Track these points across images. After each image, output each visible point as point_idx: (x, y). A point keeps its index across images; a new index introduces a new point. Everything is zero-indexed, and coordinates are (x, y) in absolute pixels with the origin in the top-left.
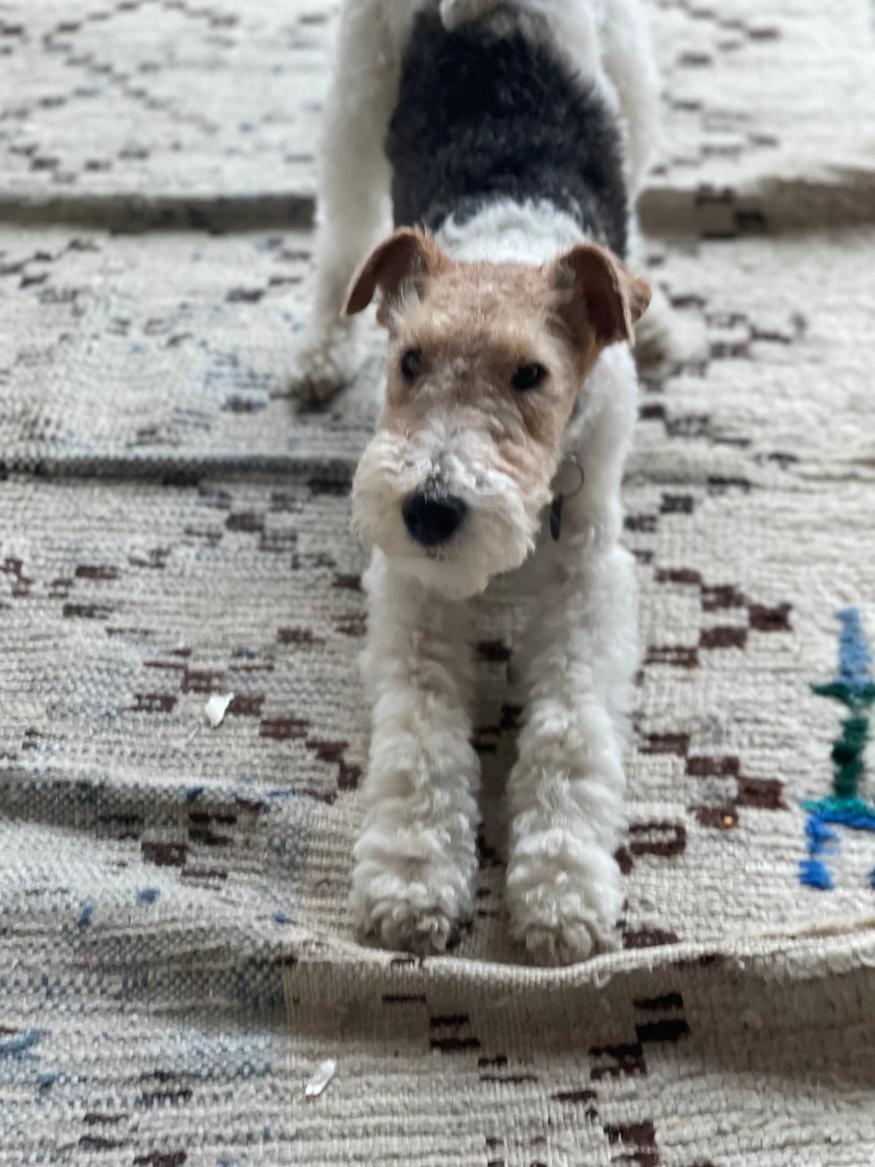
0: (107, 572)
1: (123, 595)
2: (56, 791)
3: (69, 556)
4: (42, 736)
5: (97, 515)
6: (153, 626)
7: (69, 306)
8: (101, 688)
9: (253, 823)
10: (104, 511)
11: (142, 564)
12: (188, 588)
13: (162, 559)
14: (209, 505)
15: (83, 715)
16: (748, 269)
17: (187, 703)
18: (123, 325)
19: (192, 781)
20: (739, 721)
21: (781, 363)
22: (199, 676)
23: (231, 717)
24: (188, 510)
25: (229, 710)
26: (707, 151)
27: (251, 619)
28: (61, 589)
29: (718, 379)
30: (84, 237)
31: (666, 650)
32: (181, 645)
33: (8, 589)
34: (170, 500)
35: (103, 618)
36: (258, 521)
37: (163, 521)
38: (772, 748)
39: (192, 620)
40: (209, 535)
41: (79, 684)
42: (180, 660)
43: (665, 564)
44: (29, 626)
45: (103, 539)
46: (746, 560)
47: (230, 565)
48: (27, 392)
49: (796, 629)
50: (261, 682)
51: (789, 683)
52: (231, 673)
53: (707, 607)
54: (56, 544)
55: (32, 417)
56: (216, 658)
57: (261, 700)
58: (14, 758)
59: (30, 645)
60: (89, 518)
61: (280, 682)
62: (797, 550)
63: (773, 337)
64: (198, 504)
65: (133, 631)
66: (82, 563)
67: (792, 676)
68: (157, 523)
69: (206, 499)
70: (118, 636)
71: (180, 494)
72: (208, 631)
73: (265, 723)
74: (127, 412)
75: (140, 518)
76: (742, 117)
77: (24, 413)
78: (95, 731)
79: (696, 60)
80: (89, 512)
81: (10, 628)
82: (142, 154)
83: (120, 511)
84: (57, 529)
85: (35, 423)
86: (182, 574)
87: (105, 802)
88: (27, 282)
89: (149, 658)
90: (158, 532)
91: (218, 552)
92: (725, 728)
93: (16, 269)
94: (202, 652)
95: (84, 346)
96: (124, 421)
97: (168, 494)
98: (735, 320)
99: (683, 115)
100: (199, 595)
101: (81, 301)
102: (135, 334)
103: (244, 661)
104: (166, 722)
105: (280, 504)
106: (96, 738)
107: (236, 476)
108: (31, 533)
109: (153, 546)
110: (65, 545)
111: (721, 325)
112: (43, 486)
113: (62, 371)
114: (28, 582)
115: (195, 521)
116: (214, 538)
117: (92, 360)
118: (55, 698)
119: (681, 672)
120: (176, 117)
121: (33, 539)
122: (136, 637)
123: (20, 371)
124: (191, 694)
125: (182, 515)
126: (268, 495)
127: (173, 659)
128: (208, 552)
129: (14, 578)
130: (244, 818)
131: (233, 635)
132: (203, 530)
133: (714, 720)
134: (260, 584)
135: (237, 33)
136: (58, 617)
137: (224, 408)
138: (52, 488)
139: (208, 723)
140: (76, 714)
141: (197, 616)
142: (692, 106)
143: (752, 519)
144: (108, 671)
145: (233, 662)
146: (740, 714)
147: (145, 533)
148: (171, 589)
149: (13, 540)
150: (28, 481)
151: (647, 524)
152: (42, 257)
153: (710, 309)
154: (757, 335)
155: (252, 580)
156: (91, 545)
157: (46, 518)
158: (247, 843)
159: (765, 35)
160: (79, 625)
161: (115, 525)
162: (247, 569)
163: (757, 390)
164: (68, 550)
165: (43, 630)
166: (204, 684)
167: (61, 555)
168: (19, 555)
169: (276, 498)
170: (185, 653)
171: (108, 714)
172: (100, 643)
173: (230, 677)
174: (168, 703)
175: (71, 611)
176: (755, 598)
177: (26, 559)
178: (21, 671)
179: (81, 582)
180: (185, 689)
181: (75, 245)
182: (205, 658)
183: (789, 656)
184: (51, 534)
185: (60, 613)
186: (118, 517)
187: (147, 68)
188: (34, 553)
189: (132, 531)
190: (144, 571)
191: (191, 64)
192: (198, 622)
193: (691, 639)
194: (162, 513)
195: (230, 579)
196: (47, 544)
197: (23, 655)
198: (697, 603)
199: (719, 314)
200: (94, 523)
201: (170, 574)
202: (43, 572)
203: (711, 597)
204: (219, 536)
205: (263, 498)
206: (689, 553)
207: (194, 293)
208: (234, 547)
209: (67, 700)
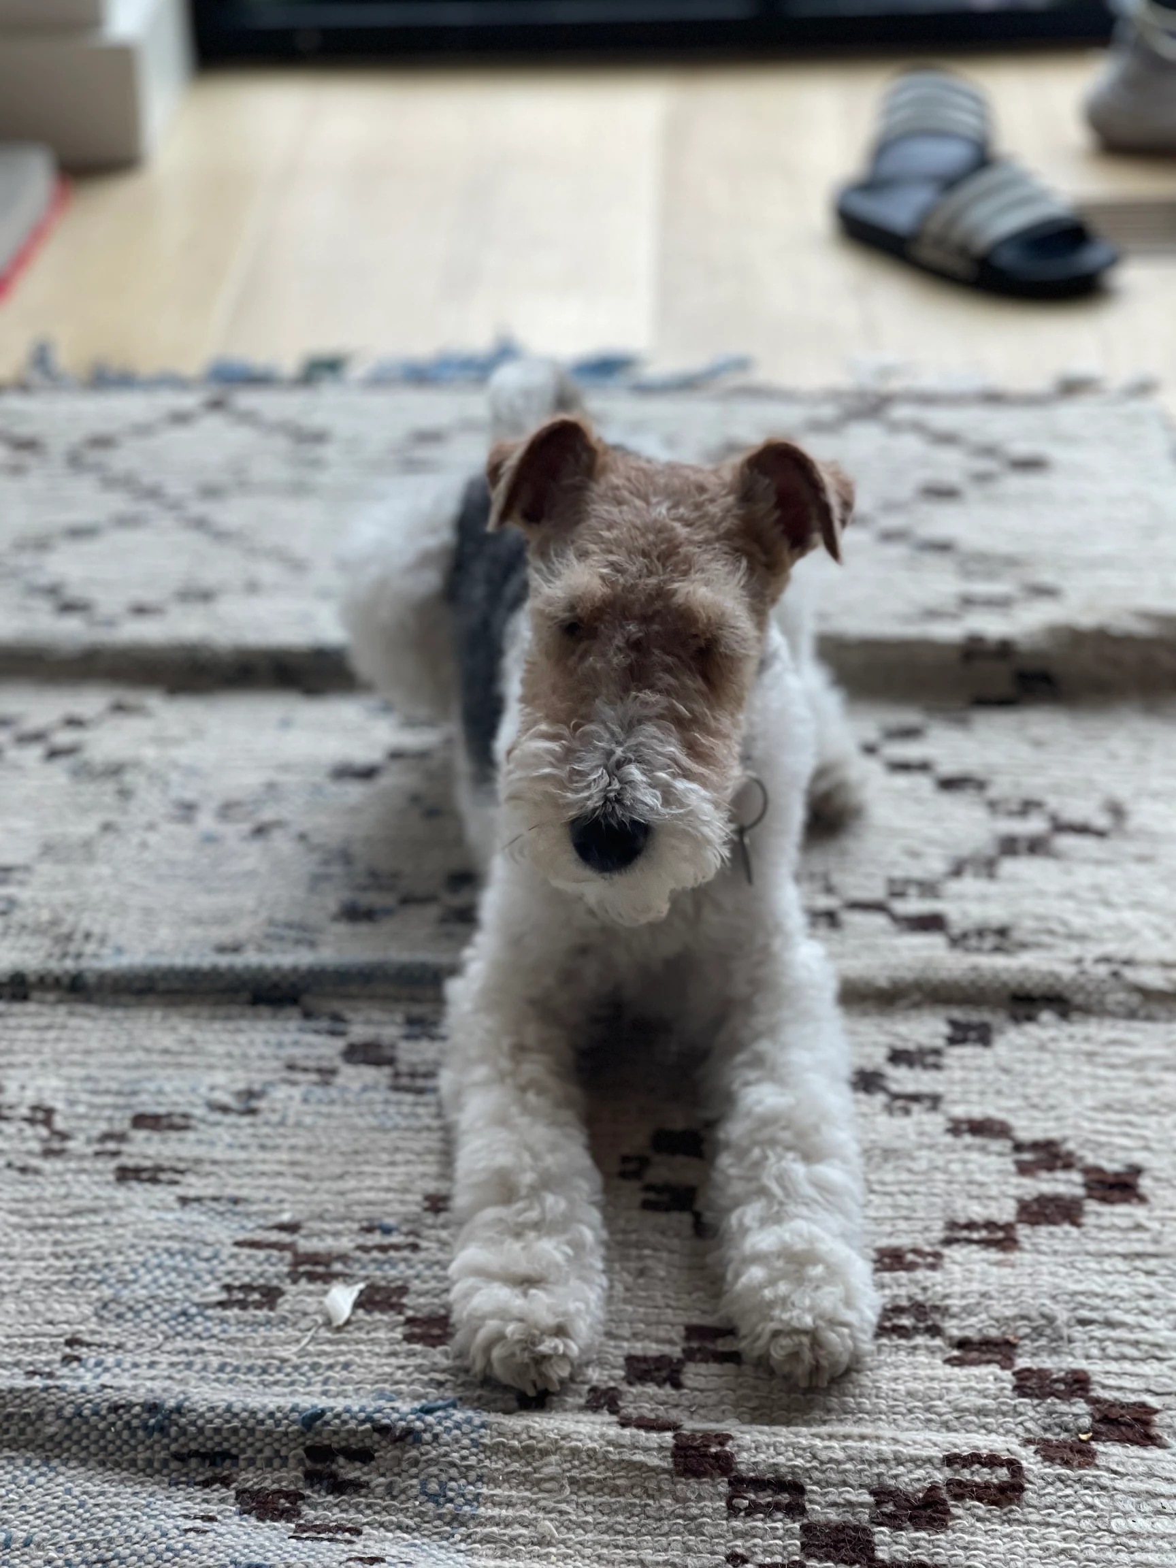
0: (178, 1121)
1: (200, 1151)
2: (112, 1417)
3: (121, 1101)
4: (89, 1345)
5: (159, 1046)
6: (244, 1193)
7: (110, 786)
8: (173, 1276)
9: (399, 1461)
10: (168, 1041)
11: (225, 1109)
12: (293, 1141)
13: (255, 1104)
14: (317, 1032)
15: (147, 1315)
16: (1038, 744)
17: (296, 1295)
18: (187, 810)
19: (309, 1401)
20: (1083, 1322)
21: (1099, 862)
22: (313, 1258)
23: (360, 1313)
24: (287, 1038)
25: (358, 1305)
26: (968, 602)
27: (385, 1182)
28: (111, 1146)
29: (1014, 879)
30: (130, 696)
31: (971, 1226)
32: (286, 1217)
33: (36, 1146)
34: (262, 1025)
35: (174, 1183)
36: (387, 1053)
37: (253, 1052)
38: (1133, 1360)
39: (301, 1183)
40: (320, 1071)
41: (142, 1271)
42: (285, 1237)
43: (959, 1111)
44: (66, 1197)
45: (169, 1078)
46: (1071, 1106)
47: (351, 1110)
48: (58, 896)
49: (1152, 1199)
50: (402, 1266)
51: (1150, 1273)
52: (358, 1254)
53: (1024, 1169)
54: (103, 1085)
55: (64, 929)
56: (336, 1234)
57: (403, 1290)
58: (50, 1375)
59: (70, 1221)
60: (147, 1050)
61: (430, 1265)
62: (1143, 1095)
63: (1082, 829)
64: (301, 1030)
65: (215, 1199)
66: (141, 1110)
67: (1152, 1264)
68: (245, 1056)
69: (312, 1024)
70: (195, 1205)
71: (274, 1017)
72: (324, 1198)
73: (410, 1321)
74: (198, 921)
75: (220, 1049)
76: (1011, 562)
77: (55, 922)
78: (167, 1338)
79: (941, 493)
80: (147, 1043)
81: (40, 1199)
82: (206, 596)
83: (191, 1041)
84: (105, 1066)
85: (69, 937)
86: (282, 1123)
87: (183, 1431)
88: (53, 754)
89: (241, 1236)
90: (246, 1068)
91: (333, 1093)
92: (1065, 1332)
93: (37, 737)
94: (316, 1225)
95: (135, 840)
96: (196, 932)
97: (258, 1017)
98: (1028, 807)
99: (930, 559)
100: (309, 1149)
101: (129, 778)
102: (206, 821)
103: (377, 1238)
104: (268, 1322)
105: (417, 1030)
106: (168, 1347)
107: (353, 989)
108: (65, 1071)
109: (241, 1086)
110: (114, 1086)
111: (1011, 814)
112: (81, 1008)
113: (105, 870)
114: (64, 1136)
115: (297, 1052)
116: (326, 1074)
117: (148, 856)
118: (107, 1292)
119: (994, 1255)
120: (252, 552)
121: (70, 1079)
122: (220, 1207)
123: (46, 869)
124: (304, 1284)
125: (280, 1045)
126: (399, 1018)
127: (275, 1236)
128: (319, 1092)
129: (43, 1132)
130: (386, 1454)
131: (359, 1203)
132: (311, 1064)
133: (1050, 1320)
134: (395, 1134)
135: (329, 452)
136: (108, 1183)
137: (336, 918)
138: (93, 1010)
139: (328, 1323)
140: (137, 1313)
141: (306, 1178)
142: (943, 547)
143: (1075, 1054)
144: (182, 1252)
145: (360, 1240)
146: (1085, 1313)
147: (228, 1069)
148: (269, 1142)
149: (40, 1082)
150: (60, 1001)
151: (931, 1059)
152: (74, 722)
153: (993, 793)
154: (1061, 827)
155: (383, 1129)
156: (151, 1086)
157: (88, 1052)
158: (389, 1487)
159: (1030, 465)
160: (139, 1193)
161: (185, 1059)
162: (375, 1115)
163: (1069, 895)
164: (119, 1093)
165: (86, 1203)
166: (320, 1269)
167: (109, 1099)
168: (50, 1103)
169: (411, 1021)
170: (292, 1228)
171: (184, 1313)
172: (170, 1216)
173: (357, 1260)
174: (271, 1295)
175: (126, 1175)
176: (1091, 1159)
177: (59, 1105)
178: (57, 1256)
179: (141, 1135)
180: (294, 1278)
181: (119, 708)
182: (320, 1235)
183: (1146, 1236)
184: (95, 1072)
185: (111, 1177)
186: (188, 1048)
187: (211, 492)
188: (71, 1096)
189: (211, 1067)
190: (230, 1119)
191: (268, 488)
192: (310, 1186)
193: (1005, 1212)
194: (252, 1043)
195: (353, 1128)
196: (90, 1085)
197: (59, 1236)
198: (1008, 1164)
199: (1007, 800)
200: (156, 1058)
201: (267, 1123)
202: (85, 1124)
203: (1027, 1156)
204: (333, 1072)
205: (393, 1023)
206: (991, 1097)
207: (285, 767)
208: (356, 1086)
209: (126, 1294)
